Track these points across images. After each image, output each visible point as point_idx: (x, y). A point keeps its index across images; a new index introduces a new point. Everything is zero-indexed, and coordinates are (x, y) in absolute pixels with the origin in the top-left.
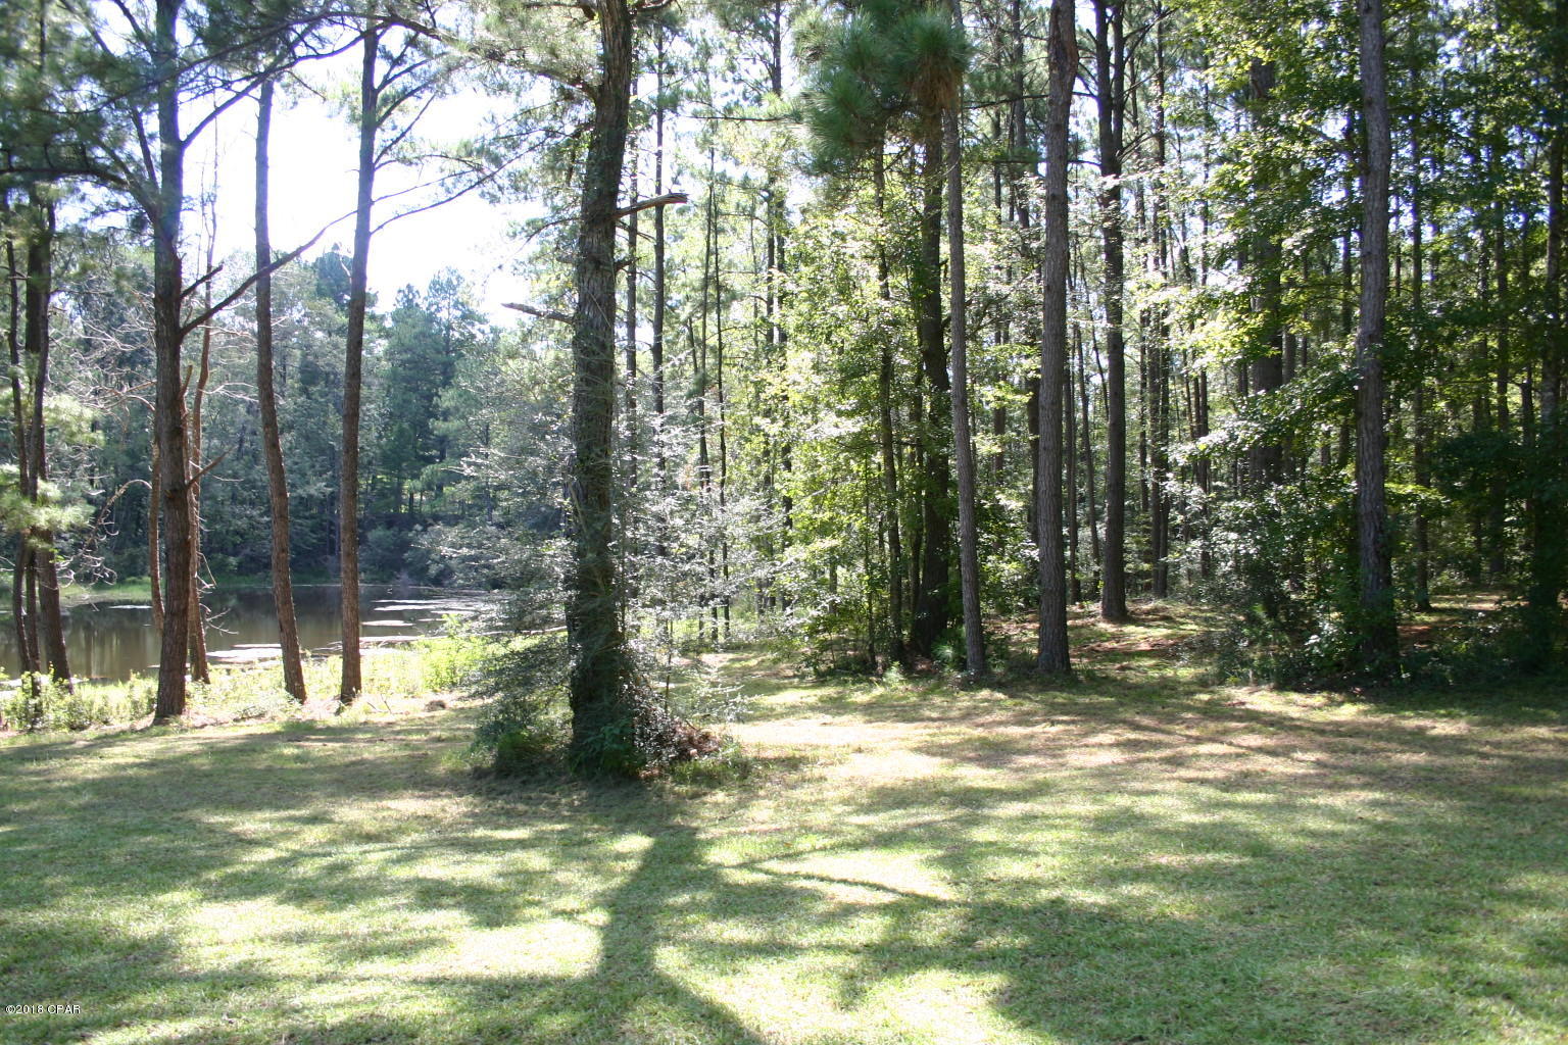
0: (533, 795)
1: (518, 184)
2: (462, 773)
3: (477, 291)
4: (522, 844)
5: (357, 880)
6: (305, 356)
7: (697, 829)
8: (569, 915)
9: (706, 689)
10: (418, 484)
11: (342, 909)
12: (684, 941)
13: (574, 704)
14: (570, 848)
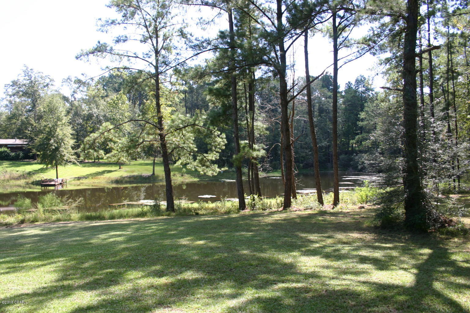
0: (393, 235)
1: (382, 49)
2: (371, 227)
3: (370, 82)
4: (390, 248)
5: (342, 254)
6: (320, 105)
7: (447, 249)
8: (405, 269)
9: (451, 205)
10: (354, 141)
11: (338, 261)
12: (442, 281)
13: (406, 208)
14: (405, 251)
